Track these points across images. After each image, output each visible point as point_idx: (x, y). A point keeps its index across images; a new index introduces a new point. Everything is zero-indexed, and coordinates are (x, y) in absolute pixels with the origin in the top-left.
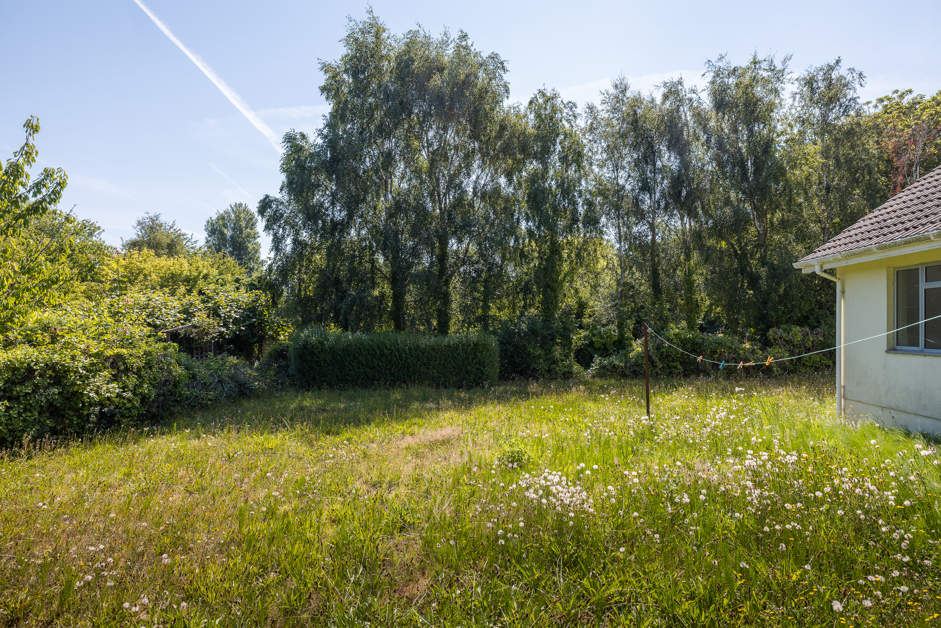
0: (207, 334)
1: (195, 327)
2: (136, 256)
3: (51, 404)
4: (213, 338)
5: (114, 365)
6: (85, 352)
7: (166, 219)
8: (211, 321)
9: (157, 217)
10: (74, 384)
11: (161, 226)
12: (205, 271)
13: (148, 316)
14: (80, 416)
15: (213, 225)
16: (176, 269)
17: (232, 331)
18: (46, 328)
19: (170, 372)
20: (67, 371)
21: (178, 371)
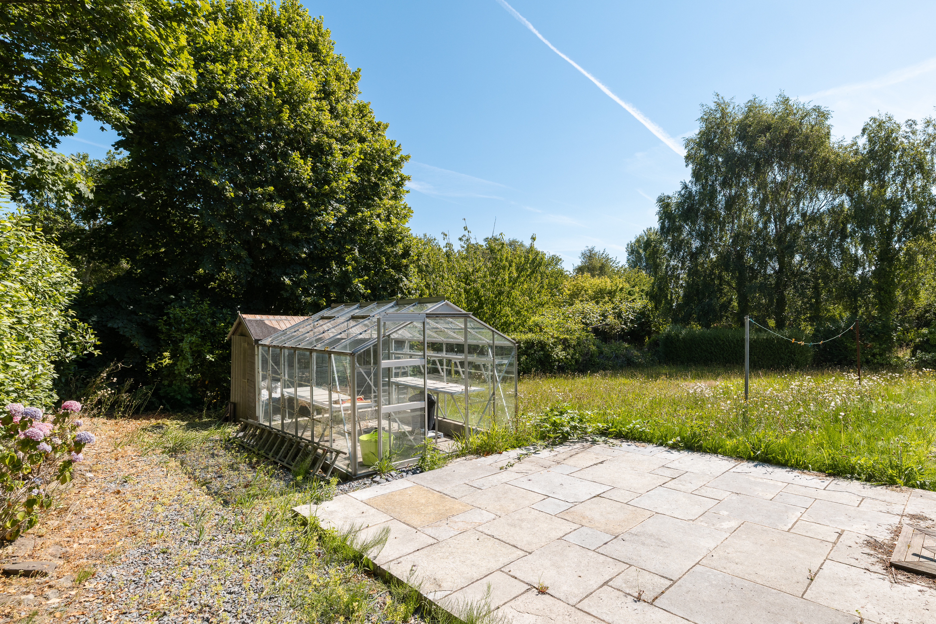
0: (614, 329)
1: (607, 324)
2: (580, 278)
3: (540, 358)
4: (618, 332)
5: (564, 343)
6: (552, 337)
7: (599, 249)
8: (616, 321)
9: (593, 249)
10: (548, 351)
11: (595, 255)
12: (621, 286)
13: (583, 318)
14: (551, 366)
15: (632, 247)
16: (602, 286)
17: (629, 327)
18: (537, 325)
19: (589, 349)
20: (546, 344)
21: (593, 348)
